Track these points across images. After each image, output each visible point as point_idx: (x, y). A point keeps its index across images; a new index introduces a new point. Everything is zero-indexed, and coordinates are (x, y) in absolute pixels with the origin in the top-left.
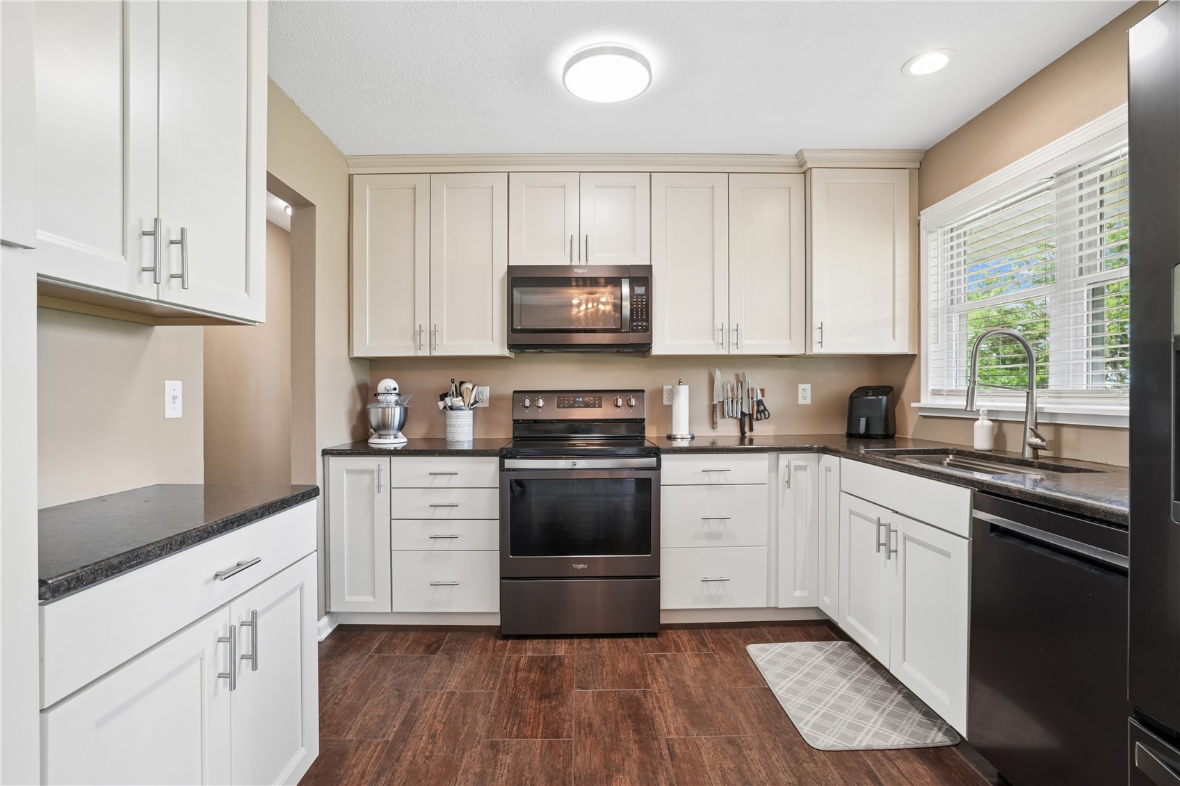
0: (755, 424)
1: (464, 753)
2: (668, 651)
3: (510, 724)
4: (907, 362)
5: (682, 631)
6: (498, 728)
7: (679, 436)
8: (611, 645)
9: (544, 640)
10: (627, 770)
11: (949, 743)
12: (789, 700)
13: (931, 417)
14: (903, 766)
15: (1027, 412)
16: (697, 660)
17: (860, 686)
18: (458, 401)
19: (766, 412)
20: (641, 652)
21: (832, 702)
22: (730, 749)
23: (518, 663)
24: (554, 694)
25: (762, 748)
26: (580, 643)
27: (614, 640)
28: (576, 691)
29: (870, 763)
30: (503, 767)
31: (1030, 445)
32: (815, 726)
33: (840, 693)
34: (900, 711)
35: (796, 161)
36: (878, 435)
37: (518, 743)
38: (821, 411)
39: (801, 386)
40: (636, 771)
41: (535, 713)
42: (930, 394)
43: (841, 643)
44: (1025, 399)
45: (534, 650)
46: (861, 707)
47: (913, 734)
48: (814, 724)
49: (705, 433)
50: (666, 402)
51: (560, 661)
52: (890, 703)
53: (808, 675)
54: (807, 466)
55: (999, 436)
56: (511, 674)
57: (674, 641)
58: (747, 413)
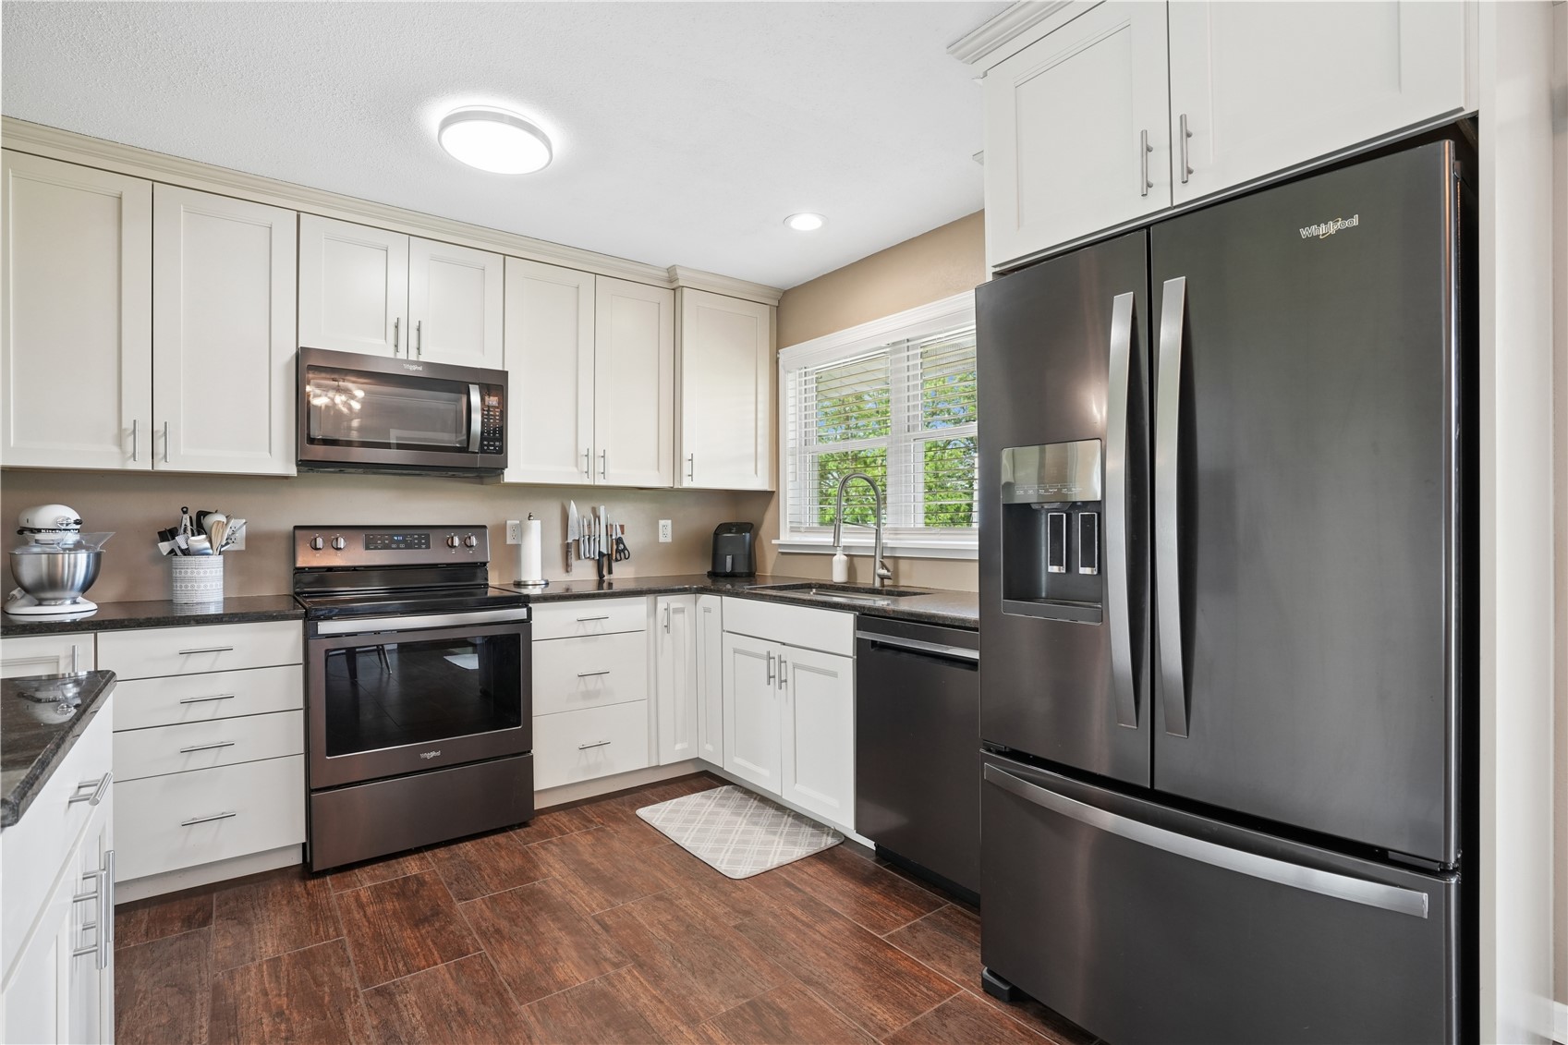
0: (614, 565)
1: (342, 1014)
2: (552, 836)
3: (389, 963)
4: (765, 498)
5: (557, 813)
6: (376, 973)
7: (530, 583)
8: (477, 847)
9: (381, 864)
10: (564, 956)
11: (838, 843)
12: (698, 848)
13: (791, 553)
14: (810, 870)
15: (876, 547)
16: (589, 837)
17: (755, 819)
18: (199, 542)
19: (626, 552)
20: (520, 845)
21: (737, 839)
22: (660, 904)
23: (357, 898)
24: (433, 916)
25: (690, 893)
26: (434, 855)
27: (479, 841)
28: (459, 905)
29: (784, 876)
30: (409, 1007)
31: (879, 576)
32: (730, 862)
33: (741, 830)
34: (795, 830)
35: (667, 275)
36: (742, 573)
37: (413, 978)
38: (682, 548)
39: (662, 522)
40: (574, 954)
41: (418, 942)
42: (788, 530)
43: (725, 787)
44: (874, 536)
45: (372, 878)
46: (762, 836)
47: (810, 844)
48: (729, 860)
49: (560, 579)
50: (510, 541)
51: (420, 881)
52: (785, 826)
53: (706, 822)
54: (684, 608)
55: (851, 569)
56: (355, 912)
57: (554, 826)
58: (606, 552)
